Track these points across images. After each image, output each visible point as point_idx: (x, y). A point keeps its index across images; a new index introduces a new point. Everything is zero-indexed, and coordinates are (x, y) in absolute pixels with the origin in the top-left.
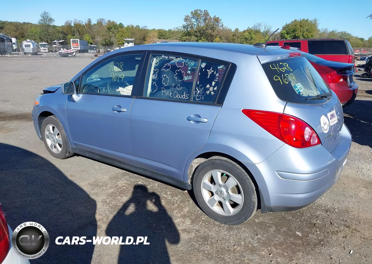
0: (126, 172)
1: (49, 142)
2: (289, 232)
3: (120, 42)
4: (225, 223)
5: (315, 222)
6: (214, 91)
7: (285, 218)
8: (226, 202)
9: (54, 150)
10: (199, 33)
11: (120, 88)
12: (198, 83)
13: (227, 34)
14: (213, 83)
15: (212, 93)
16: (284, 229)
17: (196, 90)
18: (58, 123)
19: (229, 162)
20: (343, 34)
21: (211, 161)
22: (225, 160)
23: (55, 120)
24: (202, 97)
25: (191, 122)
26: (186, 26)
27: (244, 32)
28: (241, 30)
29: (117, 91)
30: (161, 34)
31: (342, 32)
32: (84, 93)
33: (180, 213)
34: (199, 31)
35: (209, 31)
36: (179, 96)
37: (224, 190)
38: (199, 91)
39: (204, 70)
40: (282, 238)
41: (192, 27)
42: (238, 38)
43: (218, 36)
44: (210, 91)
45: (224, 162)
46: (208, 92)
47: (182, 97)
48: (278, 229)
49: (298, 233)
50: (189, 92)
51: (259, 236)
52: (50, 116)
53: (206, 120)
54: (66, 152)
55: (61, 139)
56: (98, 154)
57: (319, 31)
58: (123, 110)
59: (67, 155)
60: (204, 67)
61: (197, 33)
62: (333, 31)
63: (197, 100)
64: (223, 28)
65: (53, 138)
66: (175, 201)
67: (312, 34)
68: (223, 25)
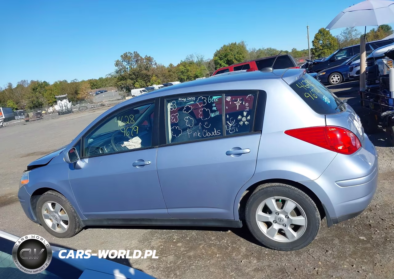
0: (152, 231)
1: (49, 223)
2: (353, 240)
3: (50, 101)
4: (292, 250)
5: (368, 223)
6: (247, 120)
7: (339, 228)
8: (287, 228)
9: (58, 230)
10: (134, 75)
11: (124, 142)
12: (228, 117)
13: (163, 71)
14: (245, 114)
15: (245, 123)
16: (347, 238)
17: (227, 124)
18: (60, 197)
19: (282, 186)
20: (269, 51)
21: (262, 190)
22: (278, 185)
23: (54, 195)
24: (236, 129)
25: (232, 156)
26: (119, 71)
27: (178, 66)
28: (175, 65)
29: (123, 146)
30: (92, 85)
31: (268, 49)
32: (89, 157)
33: (239, 255)
34: (134, 74)
35: (144, 72)
36: (210, 134)
37: (282, 216)
38: (231, 124)
39: (230, 103)
40: (351, 247)
41: (125, 71)
42: (174, 72)
43: (155, 75)
44: (243, 121)
45: (278, 187)
46: (241, 123)
47: (213, 134)
48: (341, 240)
49: (362, 238)
50: (220, 128)
51: (330, 252)
52: (46, 193)
53: (248, 151)
54: (76, 227)
55: (66, 215)
56: (119, 220)
57: (248, 51)
58: (147, 163)
59: (77, 230)
60: (229, 100)
61: (132, 76)
62: (260, 49)
63: (231, 133)
64: (157, 66)
65: (54, 216)
66: (226, 244)
67: (243, 55)
68: (156, 63)
